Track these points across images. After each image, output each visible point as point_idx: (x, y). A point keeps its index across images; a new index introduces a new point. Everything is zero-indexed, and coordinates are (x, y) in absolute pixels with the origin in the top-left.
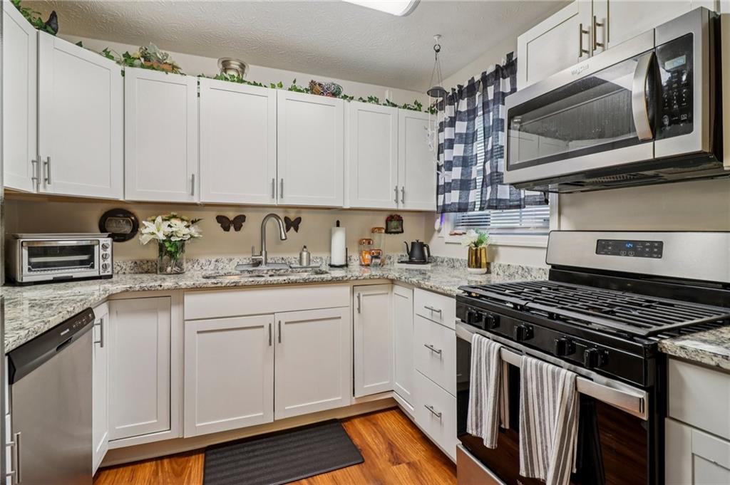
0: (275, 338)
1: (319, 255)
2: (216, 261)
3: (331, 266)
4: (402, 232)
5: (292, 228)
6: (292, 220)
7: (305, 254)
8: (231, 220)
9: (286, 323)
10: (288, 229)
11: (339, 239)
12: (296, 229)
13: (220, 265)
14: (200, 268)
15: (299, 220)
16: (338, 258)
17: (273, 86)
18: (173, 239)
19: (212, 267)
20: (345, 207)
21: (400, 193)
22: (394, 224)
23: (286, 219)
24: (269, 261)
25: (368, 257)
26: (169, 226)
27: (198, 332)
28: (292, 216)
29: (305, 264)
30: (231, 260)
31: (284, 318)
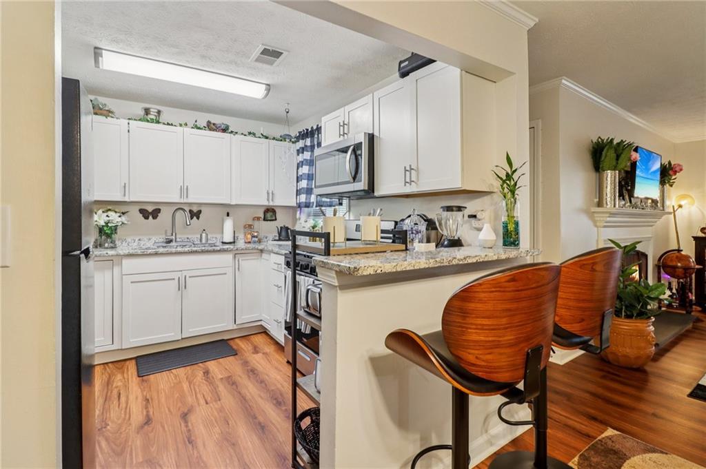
0: (182, 286)
1: (215, 236)
2: (139, 240)
3: (223, 243)
4: (276, 220)
5: (195, 218)
6: (195, 211)
7: (204, 235)
8: (150, 213)
9: (190, 277)
10: (192, 218)
11: (228, 225)
12: (198, 218)
13: (142, 243)
14: (126, 245)
15: (200, 212)
16: (228, 237)
17: (181, 125)
18: (110, 225)
19: (135, 244)
20: (232, 203)
21: (270, 195)
22: (269, 215)
23: (191, 211)
24: (178, 240)
25: (249, 236)
26: (107, 216)
27: (132, 282)
28: (195, 209)
29: (204, 241)
30: (150, 239)
31: (188, 274)
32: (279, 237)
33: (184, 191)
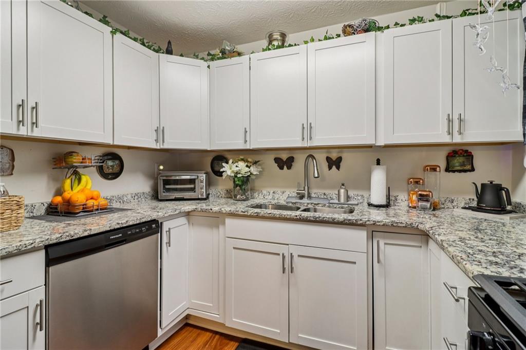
0: (288, 267)
1: (360, 193)
2: (274, 193)
3: (370, 205)
4: (473, 170)
5: (334, 167)
6: (334, 159)
7: (342, 191)
8: (284, 162)
9: (299, 256)
10: (330, 168)
12: (338, 168)
13: (276, 196)
14: (262, 197)
15: (340, 159)
16: (378, 196)
17: (306, 42)
18: (239, 176)
19: (270, 197)
20: (378, 144)
22: (457, 162)
23: (328, 159)
24: (313, 195)
25: (414, 197)
26: (237, 166)
27: (234, 248)
28: (334, 155)
29: (342, 200)
30: (283, 193)
31: (296, 251)
32: (479, 203)
33: (308, 130)
